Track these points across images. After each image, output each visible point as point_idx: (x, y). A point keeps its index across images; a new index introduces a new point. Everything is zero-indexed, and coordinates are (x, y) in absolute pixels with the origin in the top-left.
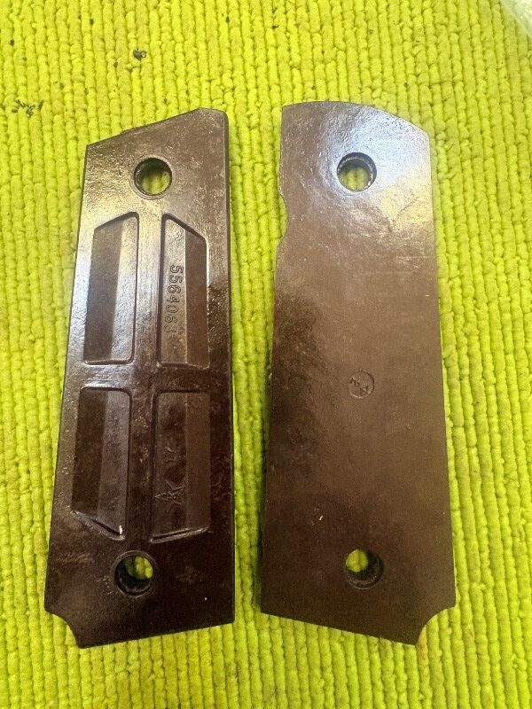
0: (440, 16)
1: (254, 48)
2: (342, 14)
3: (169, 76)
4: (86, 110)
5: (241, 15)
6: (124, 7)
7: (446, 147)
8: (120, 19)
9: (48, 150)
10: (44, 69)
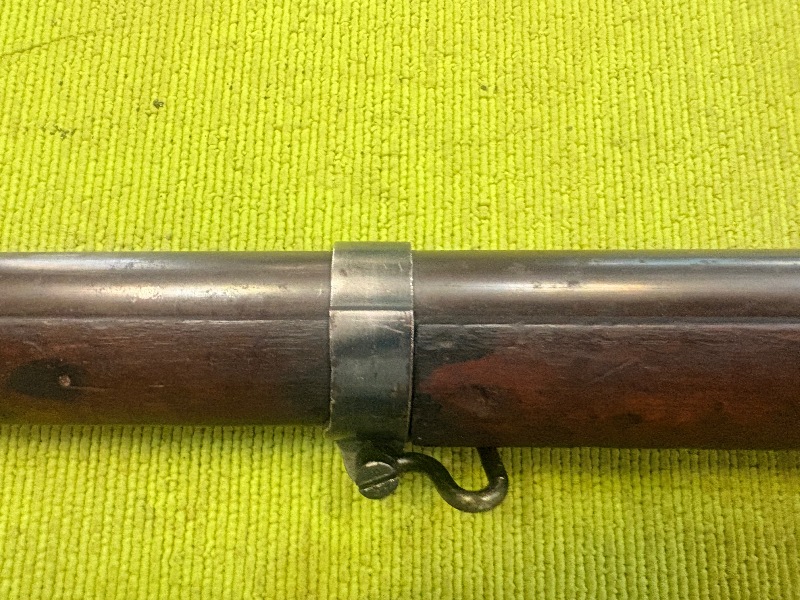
0: (395, 106)
1: (248, 111)
2: (320, 95)
3: (178, 123)
4: (108, 140)
5: (242, 86)
6: (153, 69)
7: (388, 203)
8: (148, 77)
9: (72, 167)
10: (82, 105)
